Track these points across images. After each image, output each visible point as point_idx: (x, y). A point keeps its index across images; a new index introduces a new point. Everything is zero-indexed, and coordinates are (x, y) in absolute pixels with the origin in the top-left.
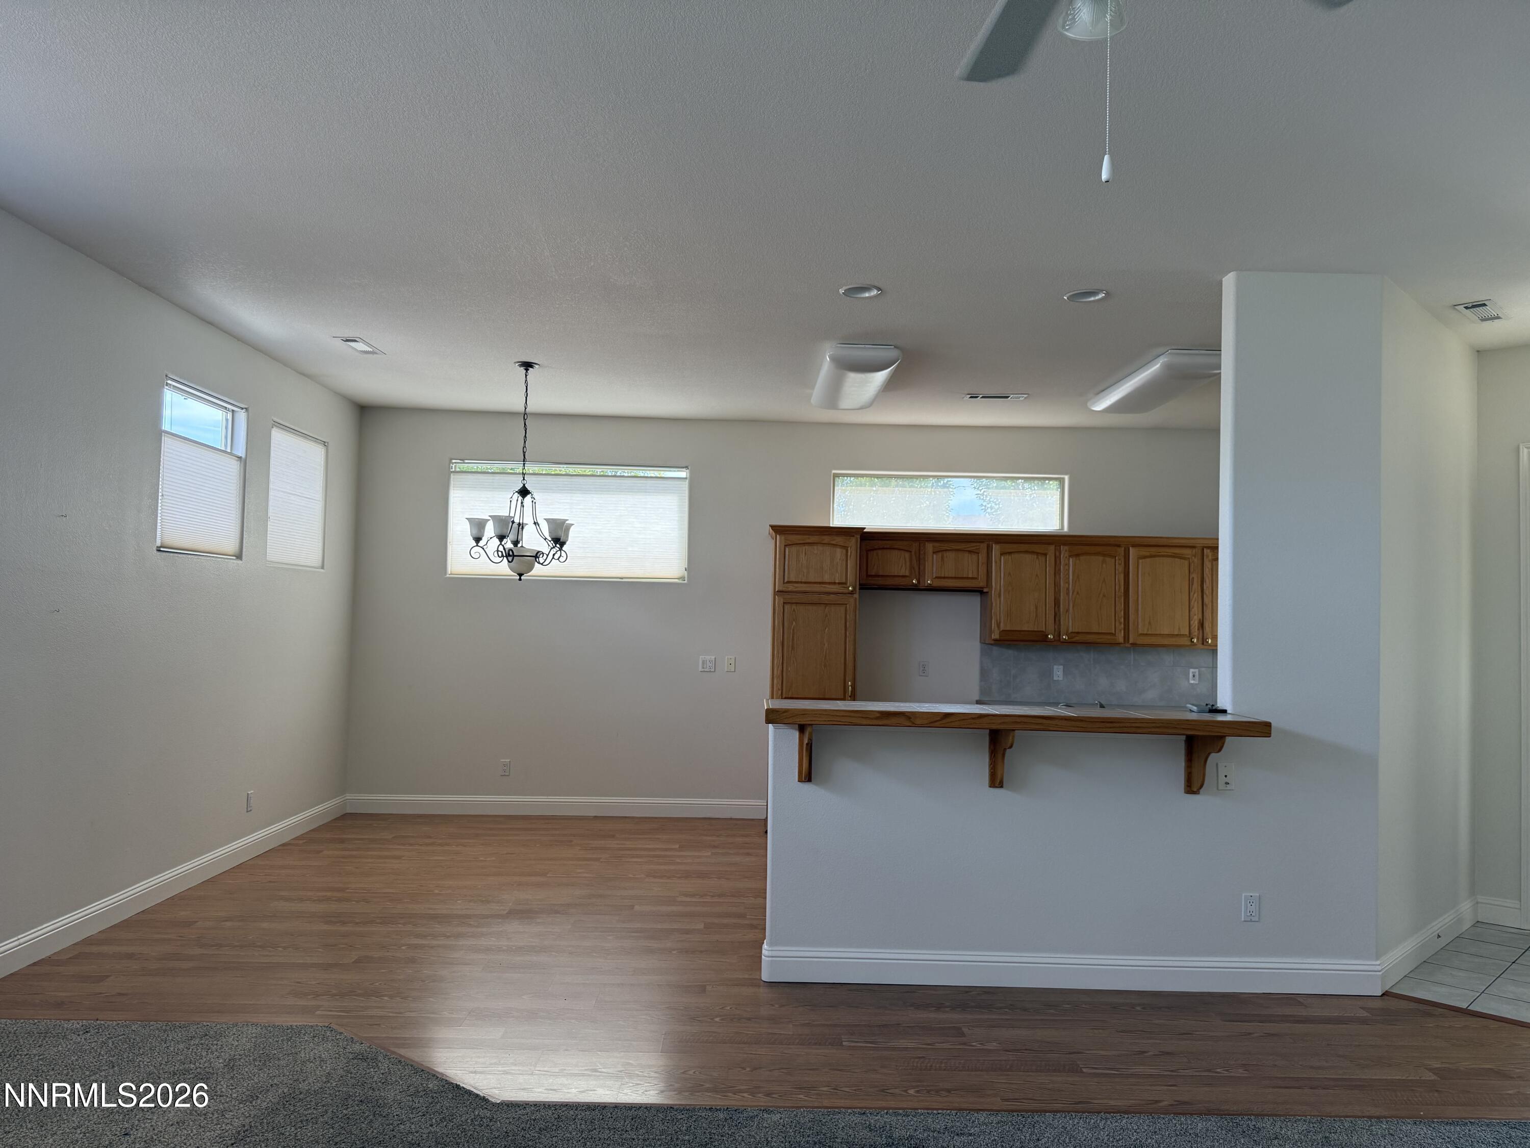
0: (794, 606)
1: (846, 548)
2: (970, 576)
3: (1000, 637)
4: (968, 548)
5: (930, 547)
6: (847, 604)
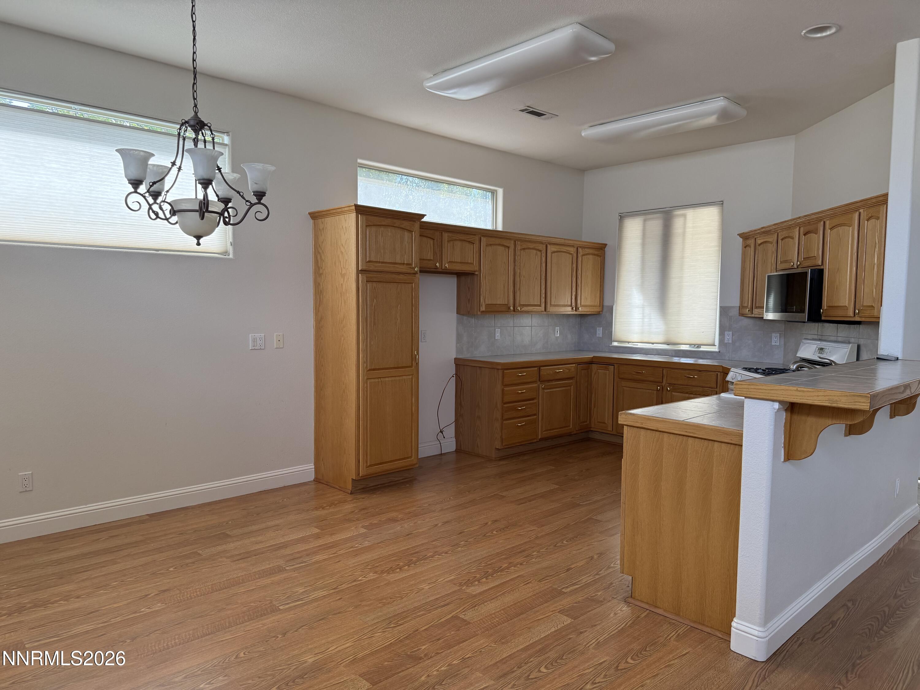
0: (374, 284)
1: (410, 231)
2: (469, 262)
3: (485, 309)
4: (468, 239)
5: (446, 235)
6: (412, 283)
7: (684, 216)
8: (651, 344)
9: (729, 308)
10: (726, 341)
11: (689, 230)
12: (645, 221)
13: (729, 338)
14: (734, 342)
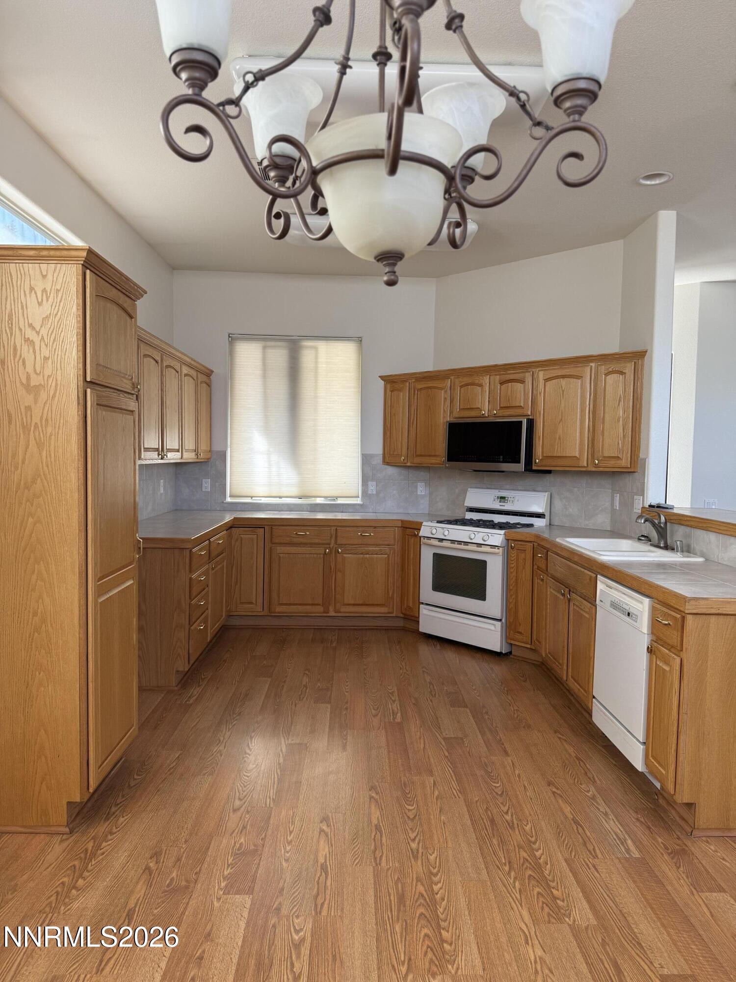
0: (104, 411)
1: (131, 317)
6: (134, 411)
7: (316, 349)
8: (278, 499)
9: (372, 456)
10: (370, 492)
11: (322, 366)
12: (265, 348)
13: (373, 488)
14: (378, 493)
